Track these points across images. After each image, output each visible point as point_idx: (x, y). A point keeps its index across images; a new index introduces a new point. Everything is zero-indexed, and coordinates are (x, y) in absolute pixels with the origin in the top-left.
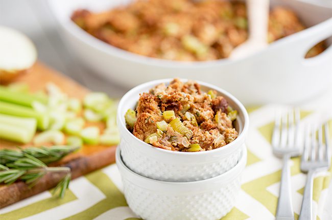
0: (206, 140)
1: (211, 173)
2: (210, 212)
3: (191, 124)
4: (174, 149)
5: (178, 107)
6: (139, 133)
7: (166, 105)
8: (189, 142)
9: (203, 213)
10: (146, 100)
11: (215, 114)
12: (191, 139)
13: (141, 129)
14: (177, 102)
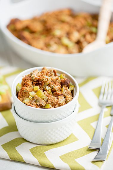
0: (54, 102)
1: (57, 118)
2: (57, 138)
3: (48, 93)
4: (37, 106)
5: (41, 84)
6: (20, 97)
7: (36, 83)
8: (45, 103)
9: (53, 138)
10: (25, 80)
11: (62, 87)
12: (47, 101)
13: (21, 95)
14: (41, 81)
